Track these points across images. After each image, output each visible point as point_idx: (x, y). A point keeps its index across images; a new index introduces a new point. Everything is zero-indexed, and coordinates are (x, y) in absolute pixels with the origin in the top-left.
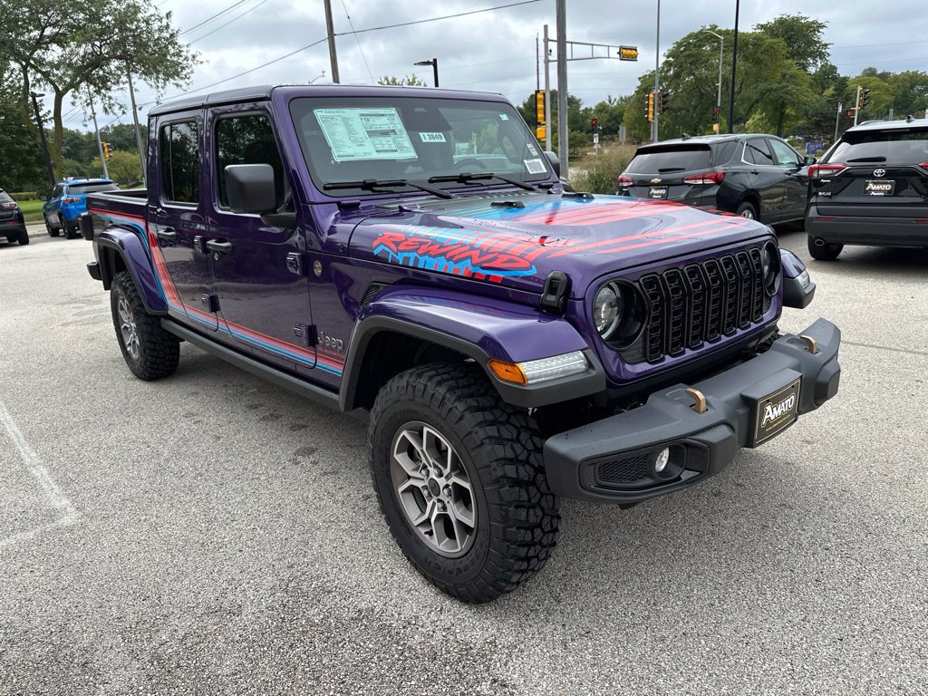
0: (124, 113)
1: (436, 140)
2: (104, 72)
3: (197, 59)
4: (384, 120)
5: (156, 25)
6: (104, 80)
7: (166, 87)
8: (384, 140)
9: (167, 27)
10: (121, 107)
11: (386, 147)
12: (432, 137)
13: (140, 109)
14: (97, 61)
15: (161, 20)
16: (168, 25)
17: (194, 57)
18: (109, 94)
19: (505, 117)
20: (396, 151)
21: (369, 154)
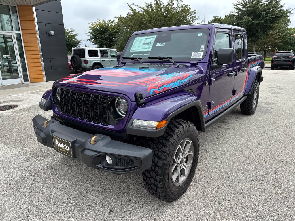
4: (151, 39)
8: (146, 46)
19: (200, 34)
20: (146, 49)
21: (139, 50)
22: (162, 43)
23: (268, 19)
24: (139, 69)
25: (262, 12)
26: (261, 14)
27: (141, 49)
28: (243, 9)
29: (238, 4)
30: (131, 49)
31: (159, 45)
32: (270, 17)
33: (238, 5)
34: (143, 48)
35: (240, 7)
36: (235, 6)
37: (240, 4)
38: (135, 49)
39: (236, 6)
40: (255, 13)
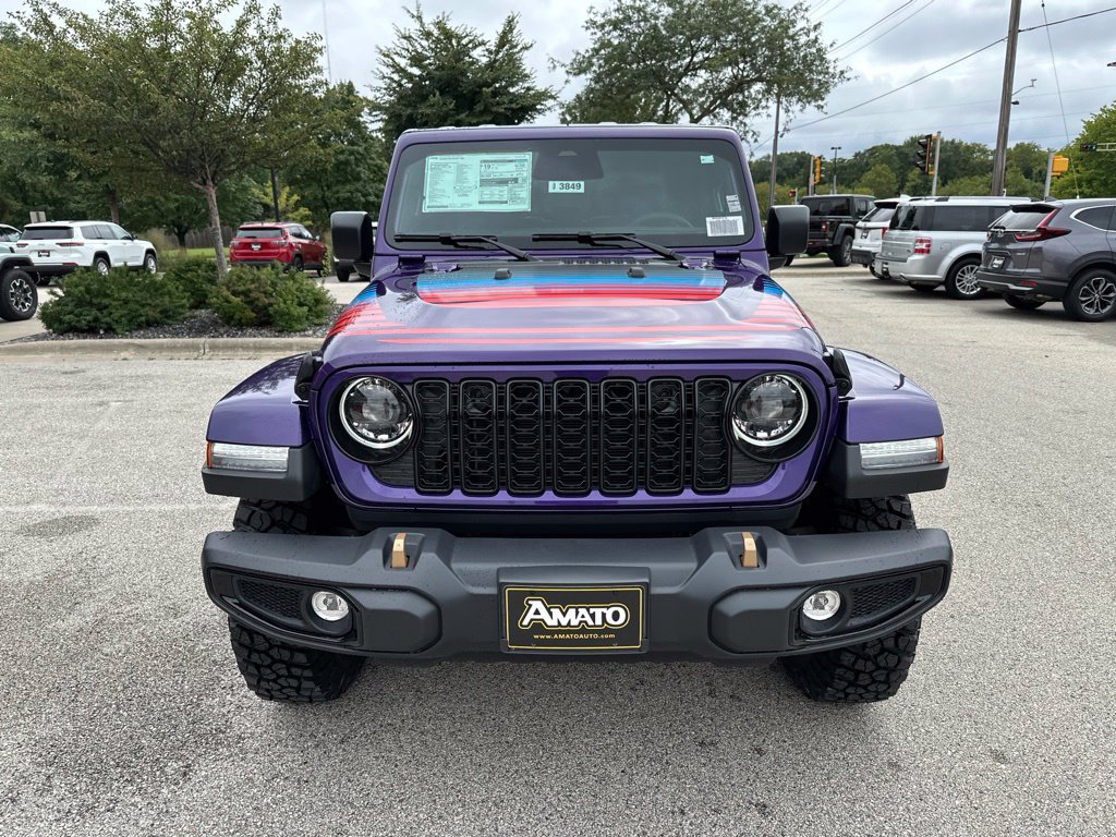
0: (756, 141)
1: (571, 190)
2: (744, 96)
3: (845, 75)
4: (511, 167)
5: (803, 40)
6: (743, 105)
7: (805, 111)
8: (496, 189)
9: (816, 41)
10: (754, 133)
11: (496, 198)
12: (568, 187)
13: (781, 136)
14: (739, 85)
15: (807, 34)
16: (817, 38)
17: (842, 72)
18: (747, 120)
19: (708, 159)
20: (506, 202)
21: (469, 205)
22: (571, 183)
23: (502, 113)
24: (496, 278)
25: (481, 87)
26: (476, 93)
27: (480, 203)
28: (416, 71)
29: (397, 53)
30: (427, 202)
31: (557, 190)
32: (505, 109)
33: (395, 57)
34: (486, 198)
35: (403, 62)
36: (384, 55)
37: (405, 53)
38: (445, 201)
39: (388, 56)
40: (459, 89)
